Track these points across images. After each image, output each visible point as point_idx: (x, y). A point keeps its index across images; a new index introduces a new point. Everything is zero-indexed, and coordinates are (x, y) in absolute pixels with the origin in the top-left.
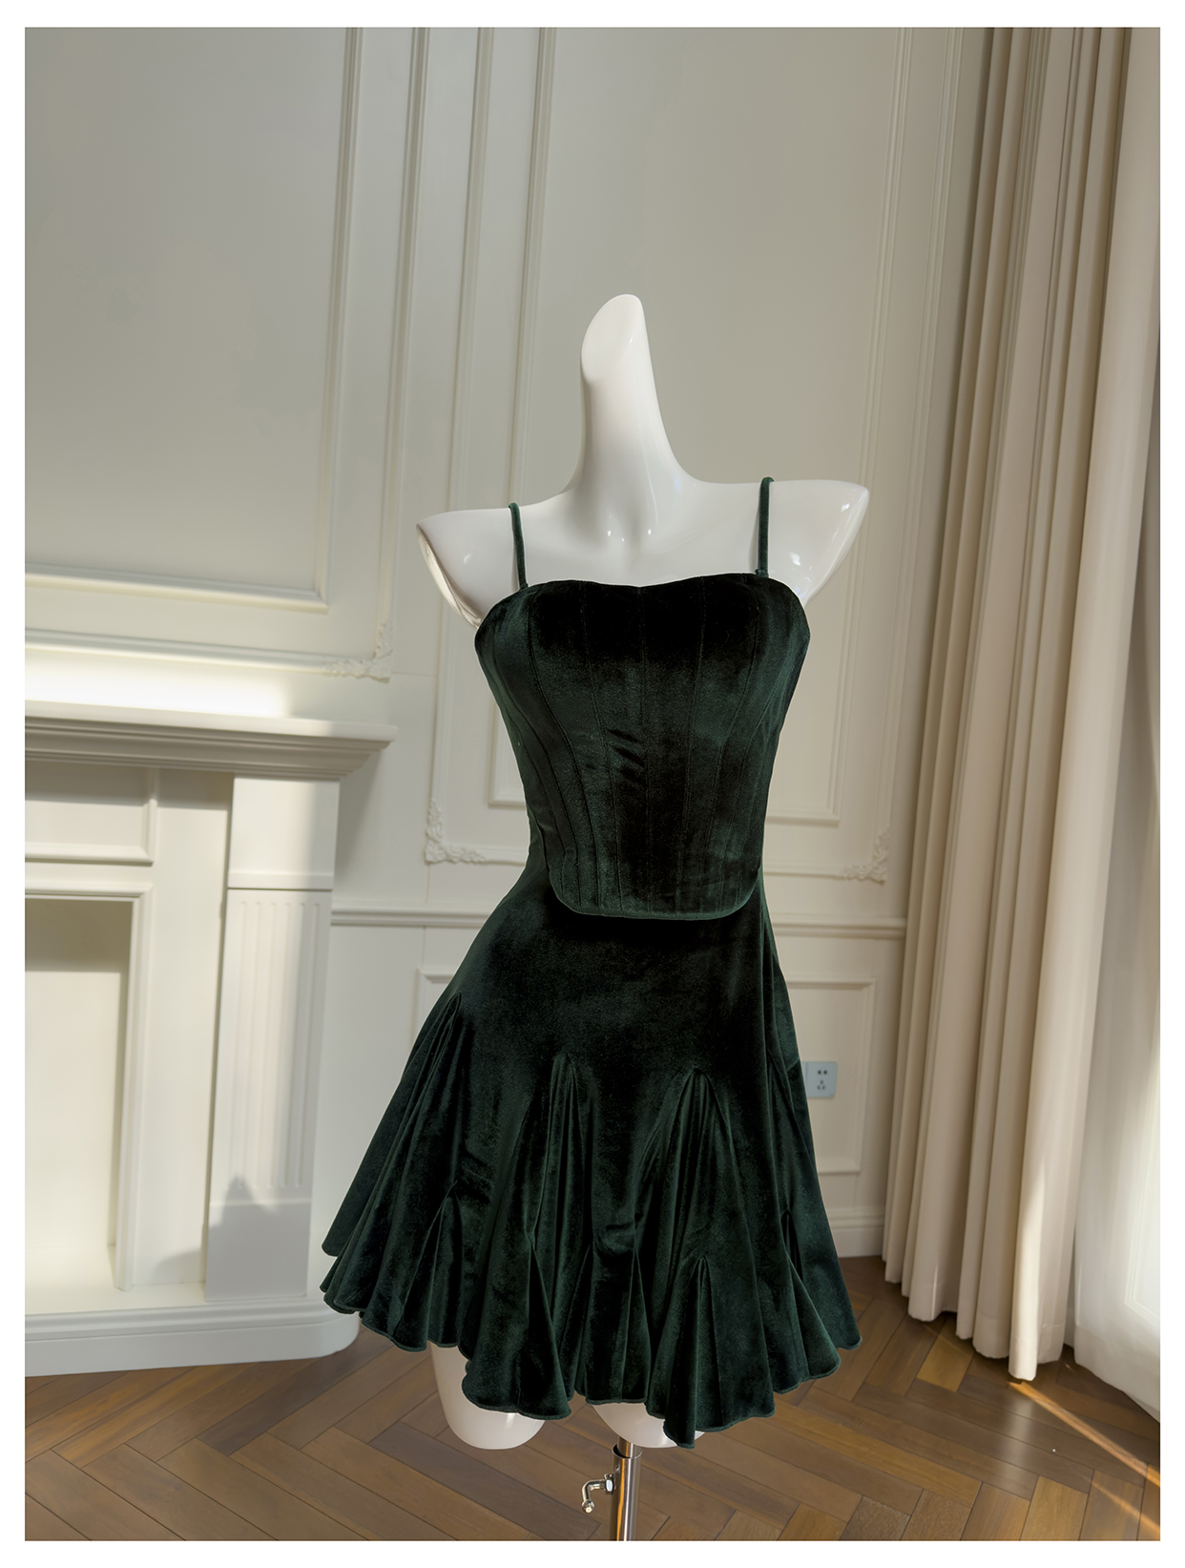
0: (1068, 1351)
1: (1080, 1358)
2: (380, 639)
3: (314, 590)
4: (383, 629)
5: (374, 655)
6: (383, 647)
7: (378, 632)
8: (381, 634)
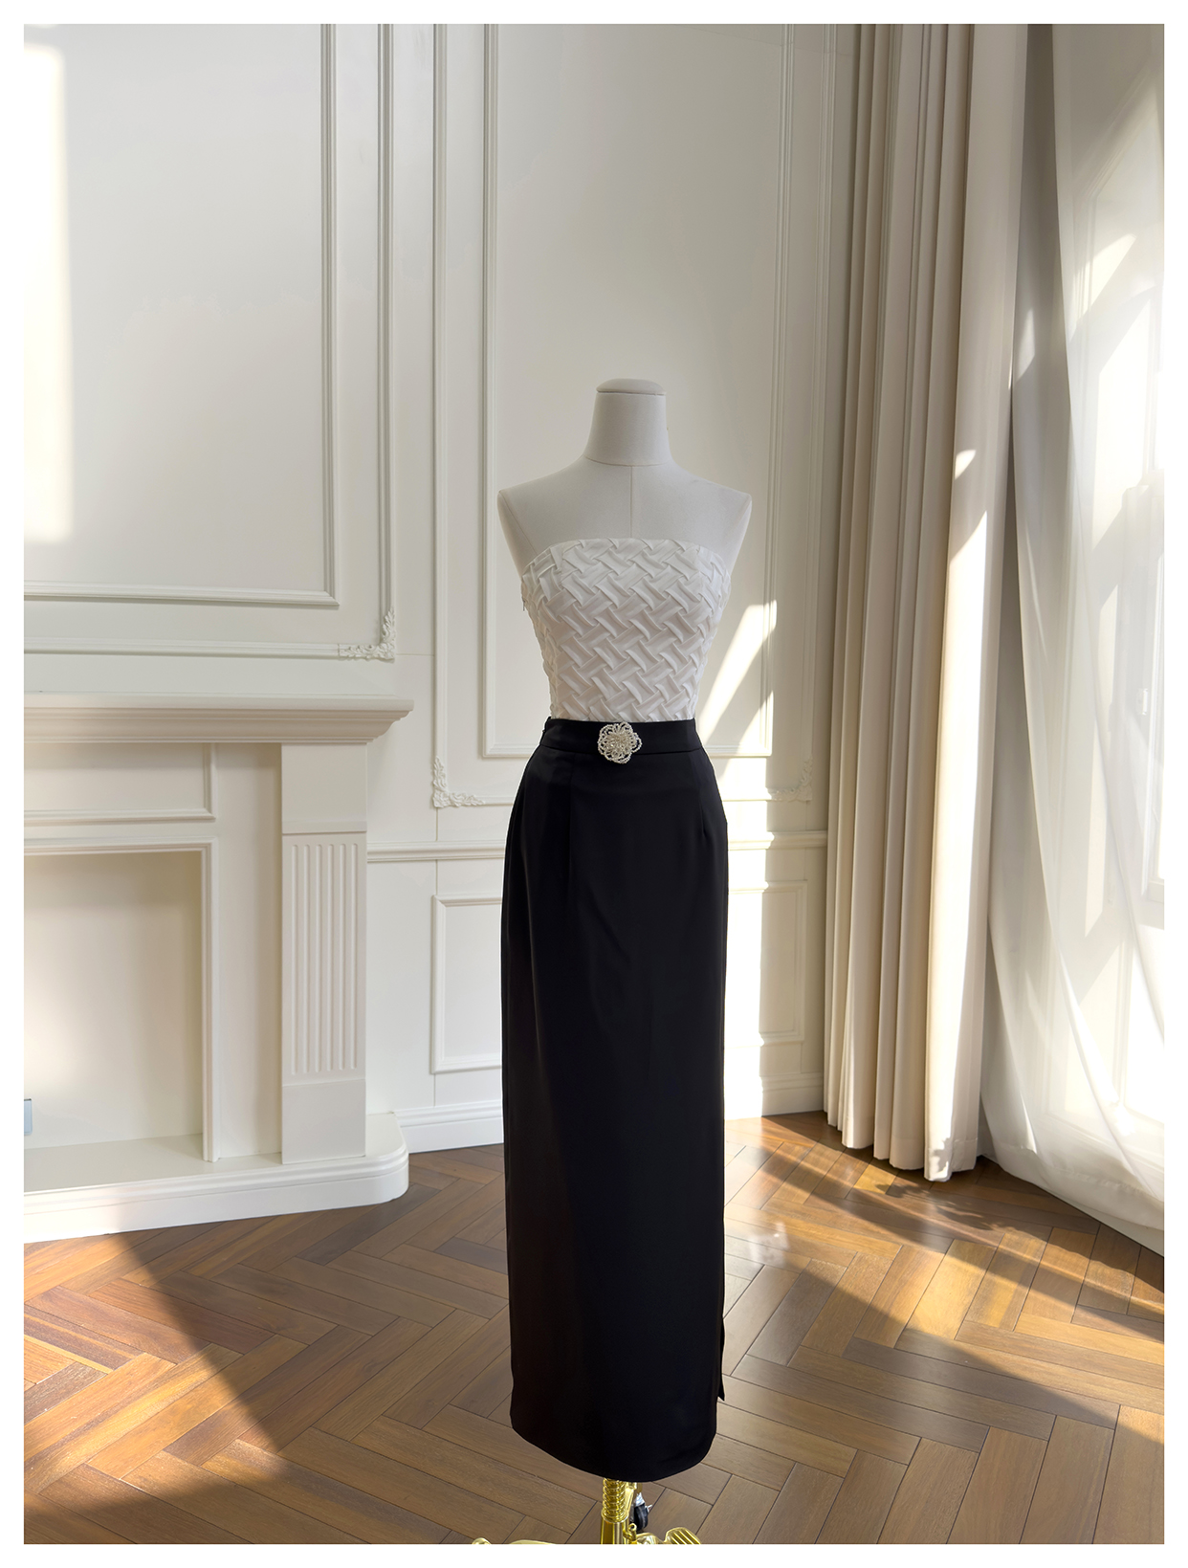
2: (384, 626)
3: (325, 590)
4: (386, 618)
5: (381, 640)
6: (387, 633)
7: (382, 620)
8: (385, 622)
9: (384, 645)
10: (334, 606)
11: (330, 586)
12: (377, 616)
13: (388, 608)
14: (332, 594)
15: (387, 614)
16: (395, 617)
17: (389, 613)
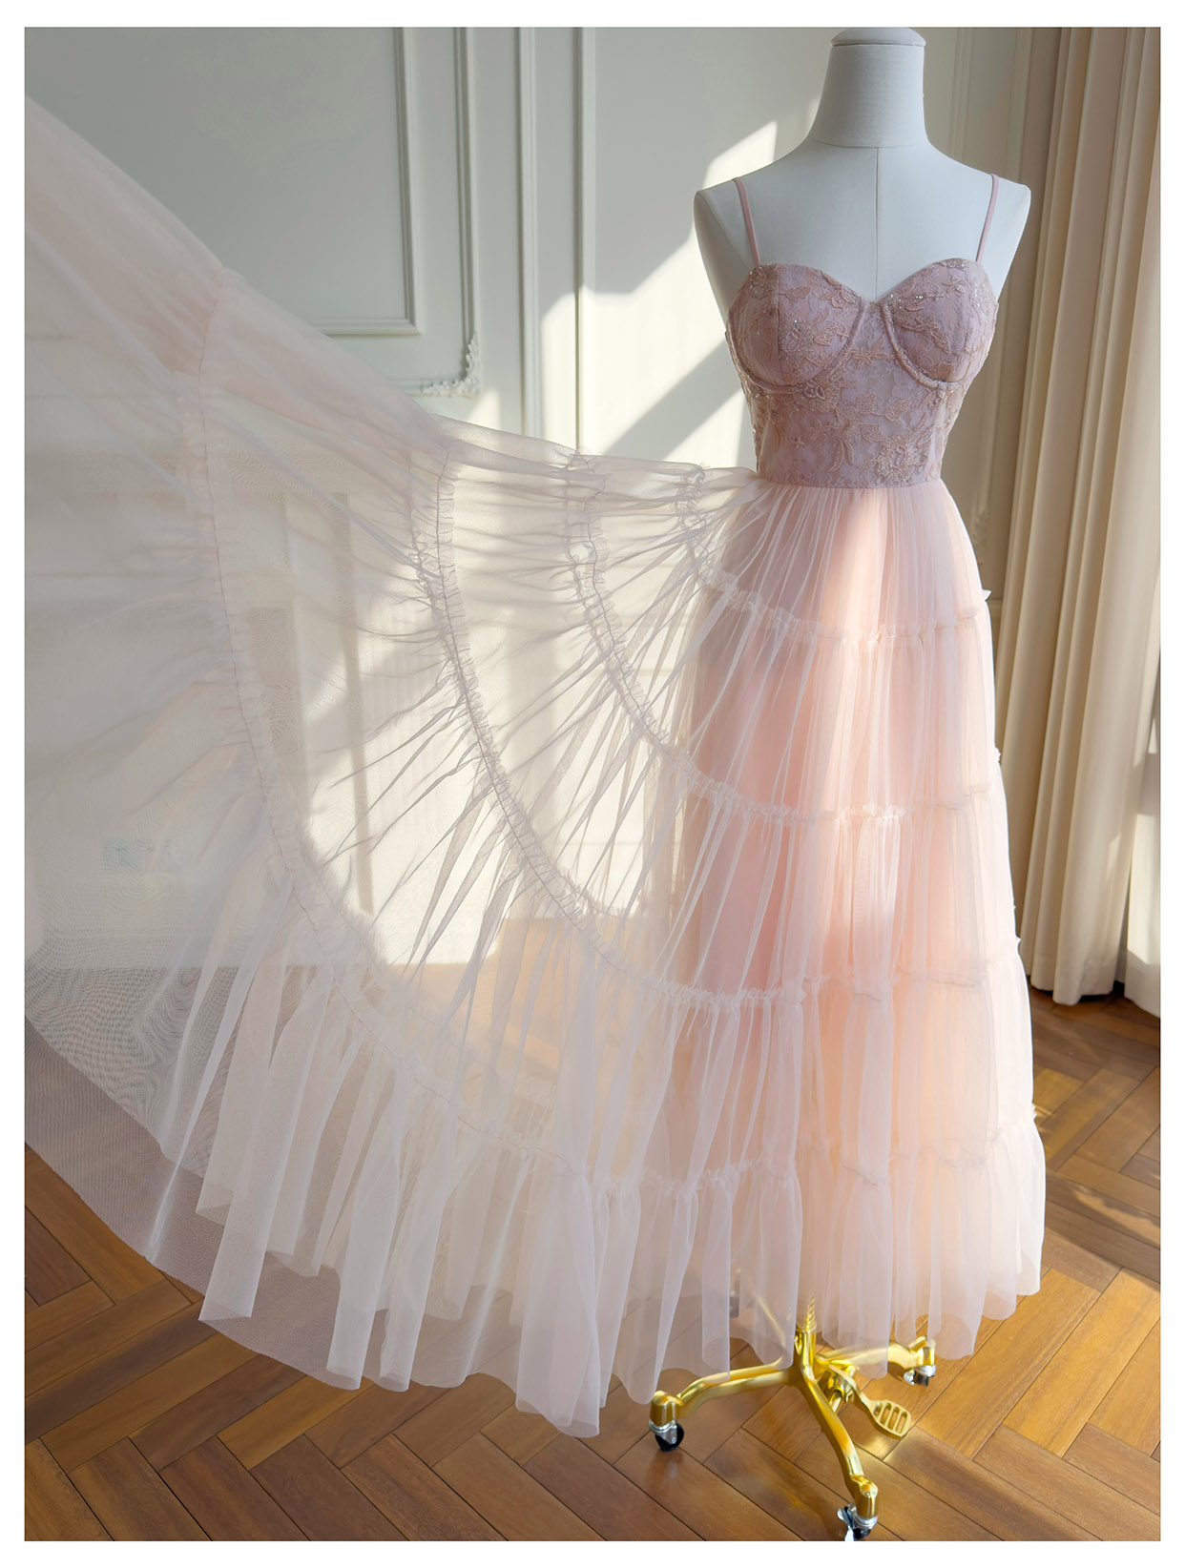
0: (1119, 987)
1: (1128, 993)
2: (468, 357)
3: (406, 317)
4: (470, 347)
5: (463, 375)
6: (471, 365)
7: (466, 351)
8: (468, 352)
9: (468, 380)
10: (417, 334)
11: (410, 315)
12: (460, 345)
13: (471, 337)
14: (412, 322)
15: (470, 343)
16: (478, 346)
17: (472, 341)
